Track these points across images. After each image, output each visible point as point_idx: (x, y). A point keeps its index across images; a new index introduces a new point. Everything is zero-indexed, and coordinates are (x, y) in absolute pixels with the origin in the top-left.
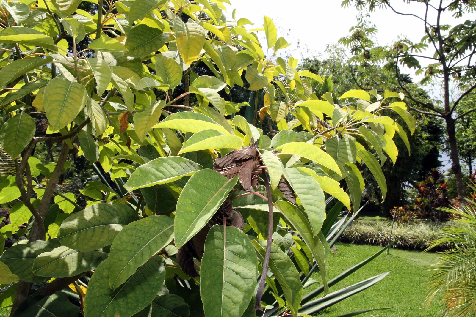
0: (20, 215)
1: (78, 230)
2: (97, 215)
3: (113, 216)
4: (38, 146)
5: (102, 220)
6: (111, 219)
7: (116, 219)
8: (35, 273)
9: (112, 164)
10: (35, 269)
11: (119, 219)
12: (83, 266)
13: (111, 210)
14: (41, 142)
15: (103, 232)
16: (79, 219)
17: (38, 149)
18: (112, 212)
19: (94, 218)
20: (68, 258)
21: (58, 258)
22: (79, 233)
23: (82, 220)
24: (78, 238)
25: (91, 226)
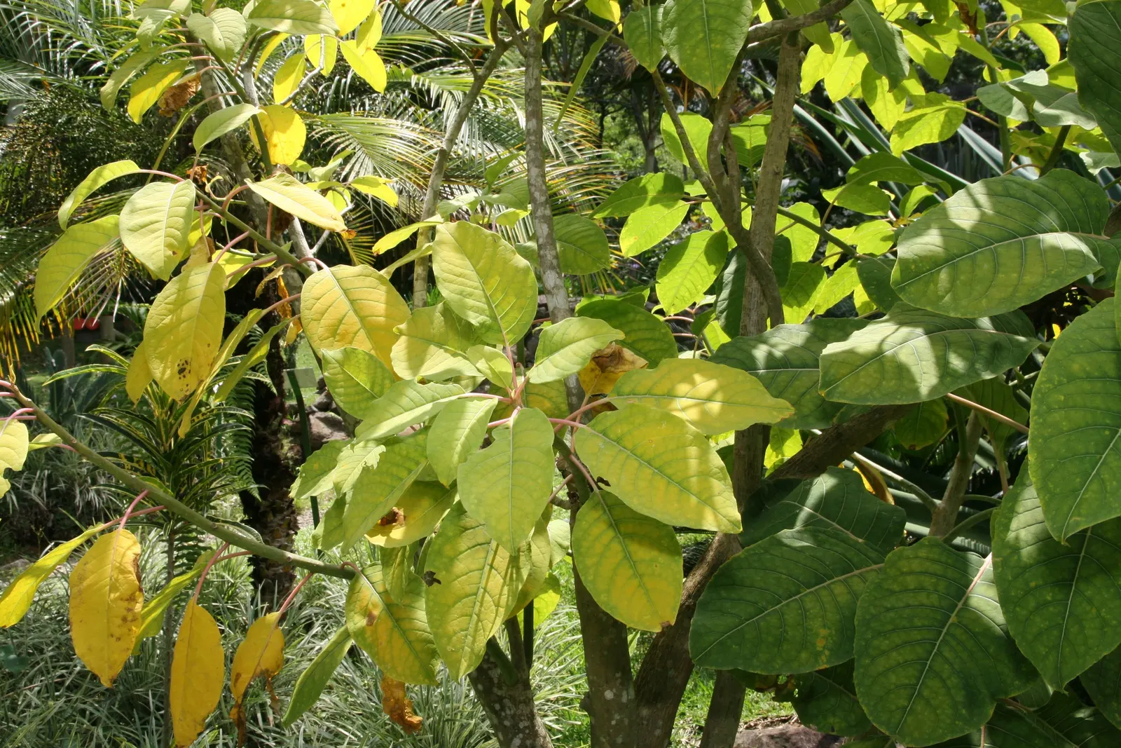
0: (680, 280)
1: (948, 259)
2: (989, 212)
3: (1039, 210)
4: (609, 129)
5: (1011, 225)
6: (1035, 219)
7: (1051, 218)
8: (828, 394)
9: (904, 103)
10: (826, 384)
11: (1059, 217)
12: (955, 371)
13: (1029, 194)
14: (615, 115)
15: (1023, 255)
16: (941, 228)
17: (609, 136)
18: (1033, 198)
19: (983, 219)
20: (904, 350)
21: (877, 355)
22: (954, 267)
23: (950, 231)
24: (953, 280)
25: (983, 243)
